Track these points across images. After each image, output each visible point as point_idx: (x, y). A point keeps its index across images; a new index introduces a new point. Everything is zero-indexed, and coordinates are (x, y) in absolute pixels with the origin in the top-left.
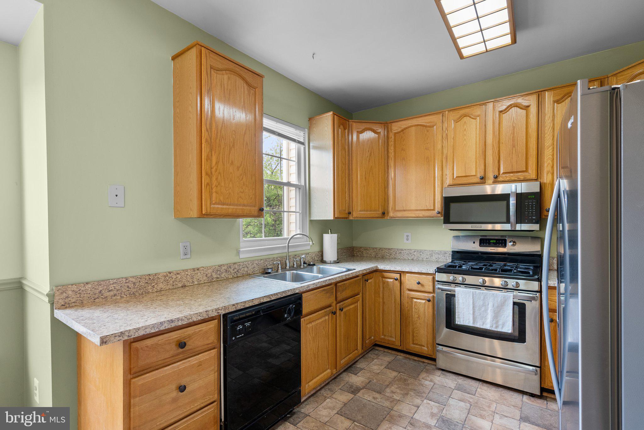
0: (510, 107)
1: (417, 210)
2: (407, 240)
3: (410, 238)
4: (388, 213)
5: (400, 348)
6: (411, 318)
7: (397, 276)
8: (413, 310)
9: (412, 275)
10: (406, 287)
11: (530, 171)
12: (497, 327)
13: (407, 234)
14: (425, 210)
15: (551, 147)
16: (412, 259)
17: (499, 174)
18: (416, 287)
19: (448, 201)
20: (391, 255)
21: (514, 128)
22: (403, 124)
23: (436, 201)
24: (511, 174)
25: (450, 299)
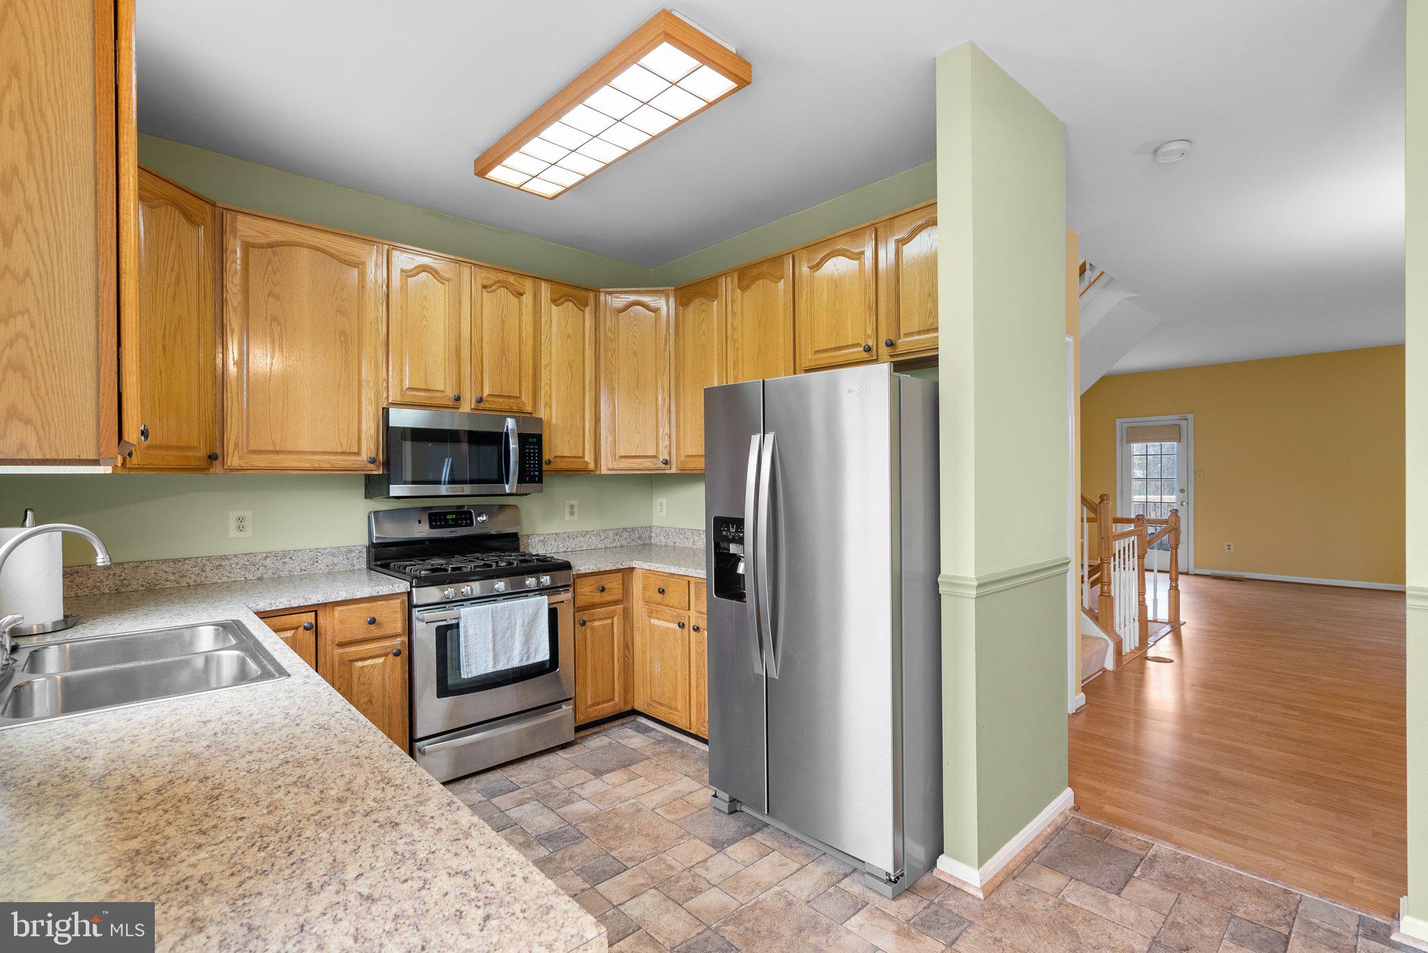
0: (498, 284)
1: (314, 453)
2: (241, 529)
3: (248, 524)
7: (309, 619)
8: (356, 688)
9: (352, 607)
10: (334, 640)
11: (524, 399)
13: (240, 514)
14: (335, 453)
15: (549, 368)
17: (483, 396)
18: (361, 632)
19: (392, 438)
21: (503, 322)
22: (277, 232)
23: (363, 436)
24: (501, 400)
25: (447, 635)
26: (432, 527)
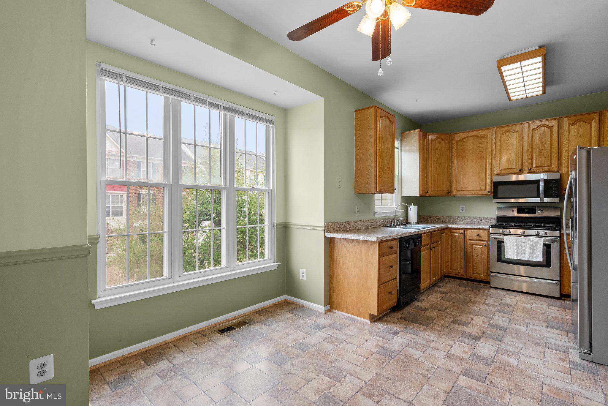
0: (540, 126)
1: (473, 190)
2: (463, 210)
3: (464, 209)
4: (451, 192)
5: (464, 277)
6: (472, 258)
7: (462, 231)
8: (474, 252)
9: (473, 230)
10: (468, 238)
11: (553, 166)
12: (532, 258)
13: (463, 207)
14: (479, 190)
15: (567, 152)
16: (466, 223)
17: (532, 168)
18: (475, 237)
19: (496, 185)
20: (450, 220)
21: (542, 139)
22: (463, 135)
23: (487, 185)
24: (541, 168)
25: (500, 244)
26: (518, 213)
